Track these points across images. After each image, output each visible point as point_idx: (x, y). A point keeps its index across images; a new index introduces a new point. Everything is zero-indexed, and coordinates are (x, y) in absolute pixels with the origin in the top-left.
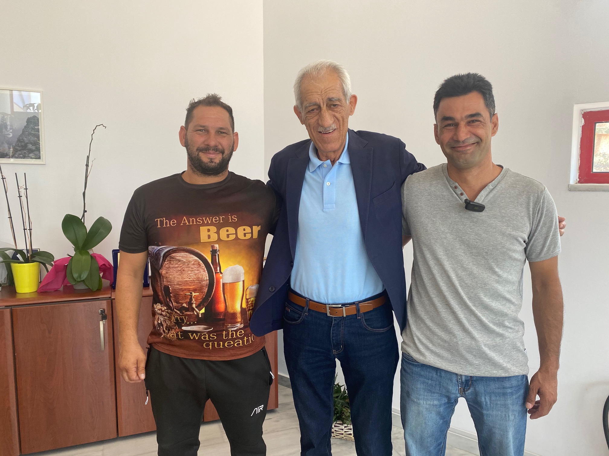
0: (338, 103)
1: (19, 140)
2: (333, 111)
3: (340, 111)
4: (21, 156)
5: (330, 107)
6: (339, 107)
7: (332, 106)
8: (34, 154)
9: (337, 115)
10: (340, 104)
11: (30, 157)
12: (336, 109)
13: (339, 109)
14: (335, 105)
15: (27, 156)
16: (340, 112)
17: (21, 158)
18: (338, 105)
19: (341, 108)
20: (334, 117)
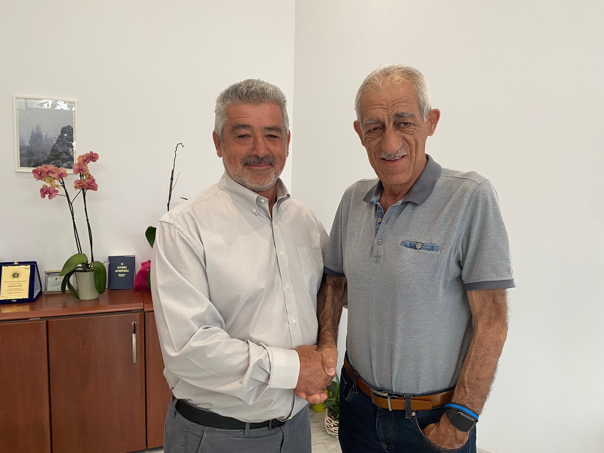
0: (409, 121)
1: (53, 150)
2: (402, 131)
3: (412, 131)
4: (55, 165)
5: (399, 125)
6: (412, 126)
7: (402, 125)
8: (68, 163)
9: (408, 137)
10: (414, 123)
12: (406, 129)
13: (410, 129)
14: (406, 124)
16: (413, 133)
18: (410, 123)
19: (414, 127)
20: (404, 140)
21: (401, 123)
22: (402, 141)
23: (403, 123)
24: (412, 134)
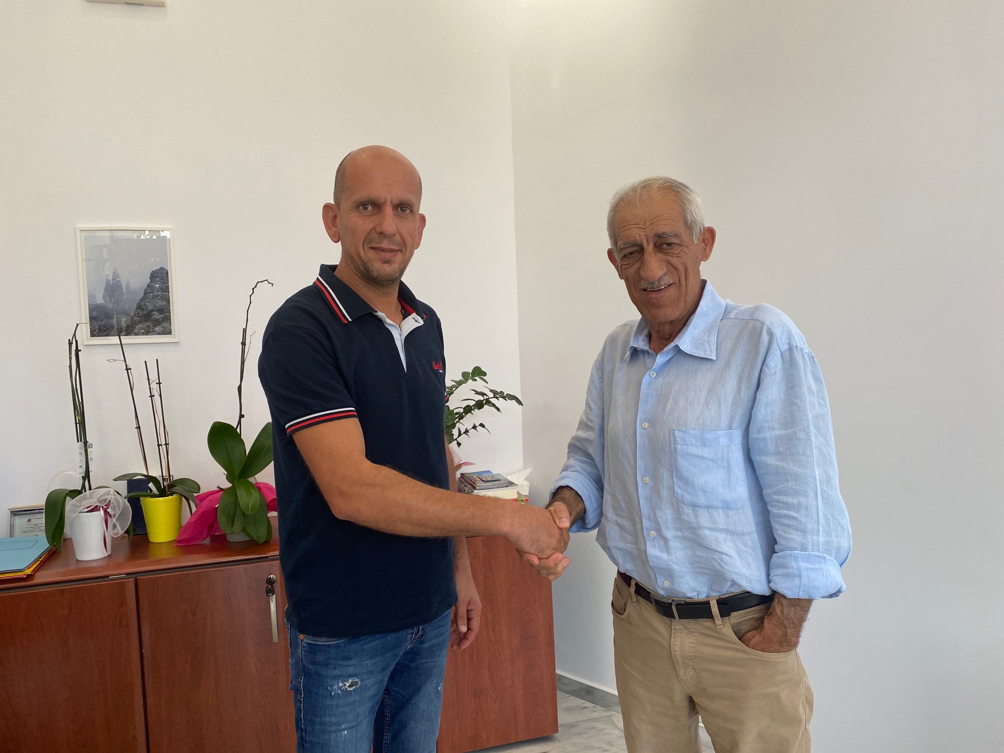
0: (674, 240)
1: (139, 307)
3: (679, 253)
4: (143, 331)
5: (660, 246)
6: (677, 247)
8: (162, 327)
11: (156, 332)
15: (152, 330)
17: (143, 334)
18: (676, 244)
20: (668, 265)
21: (664, 244)
22: (667, 266)
23: (666, 243)
24: (678, 257)
